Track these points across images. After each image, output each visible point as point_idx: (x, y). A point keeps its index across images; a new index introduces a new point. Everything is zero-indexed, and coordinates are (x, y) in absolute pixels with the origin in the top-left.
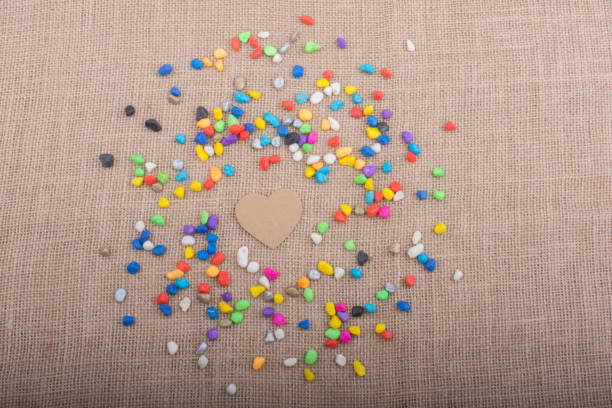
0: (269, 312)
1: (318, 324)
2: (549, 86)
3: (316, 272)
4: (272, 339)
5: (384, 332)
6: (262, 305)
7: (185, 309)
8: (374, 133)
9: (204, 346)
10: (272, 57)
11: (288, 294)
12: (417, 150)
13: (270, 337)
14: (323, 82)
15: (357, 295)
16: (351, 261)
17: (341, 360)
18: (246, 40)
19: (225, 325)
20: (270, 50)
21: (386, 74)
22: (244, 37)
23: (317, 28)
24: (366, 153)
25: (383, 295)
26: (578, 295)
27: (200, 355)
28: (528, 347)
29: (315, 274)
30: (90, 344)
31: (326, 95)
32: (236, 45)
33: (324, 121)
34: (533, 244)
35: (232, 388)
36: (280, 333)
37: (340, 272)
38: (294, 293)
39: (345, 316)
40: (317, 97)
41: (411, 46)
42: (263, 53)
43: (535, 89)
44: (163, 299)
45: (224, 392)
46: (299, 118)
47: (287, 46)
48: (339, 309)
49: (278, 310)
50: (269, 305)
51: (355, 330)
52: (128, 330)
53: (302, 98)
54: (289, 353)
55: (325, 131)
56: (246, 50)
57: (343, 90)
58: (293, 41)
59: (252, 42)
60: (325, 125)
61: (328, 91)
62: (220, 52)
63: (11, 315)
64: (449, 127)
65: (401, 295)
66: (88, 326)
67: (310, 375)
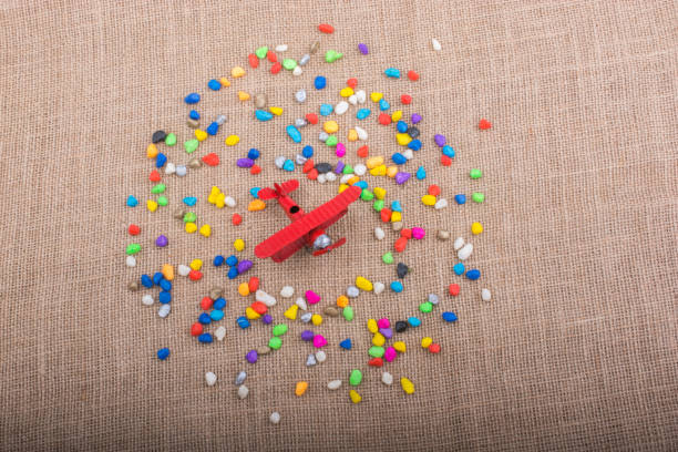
0: (309, 335)
1: (361, 343)
2: (587, 72)
3: (355, 289)
4: (314, 362)
5: (431, 346)
6: (301, 329)
7: (220, 338)
8: (404, 139)
9: (243, 375)
10: (292, 70)
11: (326, 314)
12: (451, 152)
13: (311, 361)
14: (347, 91)
15: (400, 309)
16: (390, 274)
17: (387, 378)
18: (263, 56)
19: (263, 352)
20: (289, 63)
21: (413, 77)
22: (261, 52)
23: (337, 35)
24: (398, 160)
25: (427, 307)
26: (636, 289)
27: (239, 385)
28: (586, 349)
29: (353, 291)
30: (125, 383)
31: (351, 105)
32: (254, 62)
33: (352, 131)
34: (583, 240)
35: (275, 417)
36: (321, 355)
37: (379, 287)
38: (334, 313)
39: (388, 332)
40: (342, 108)
41: (437, 46)
42: (282, 67)
43: (574, 77)
44: (197, 329)
45: (268, 421)
46: (325, 131)
47: (307, 57)
48: (382, 325)
49: (317, 332)
50: (308, 328)
51: (400, 346)
52: (164, 365)
53: (326, 109)
54: (332, 376)
55: (354, 142)
56: (265, 66)
57: (369, 98)
58: (312, 52)
59: (271, 57)
60: (353, 136)
61: (353, 99)
62: (238, 71)
63: (43, 360)
64: (484, 126)
65: (447, 306)
66: (122, 365)
67: (356, 397)
